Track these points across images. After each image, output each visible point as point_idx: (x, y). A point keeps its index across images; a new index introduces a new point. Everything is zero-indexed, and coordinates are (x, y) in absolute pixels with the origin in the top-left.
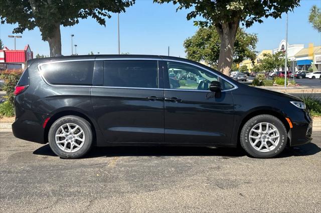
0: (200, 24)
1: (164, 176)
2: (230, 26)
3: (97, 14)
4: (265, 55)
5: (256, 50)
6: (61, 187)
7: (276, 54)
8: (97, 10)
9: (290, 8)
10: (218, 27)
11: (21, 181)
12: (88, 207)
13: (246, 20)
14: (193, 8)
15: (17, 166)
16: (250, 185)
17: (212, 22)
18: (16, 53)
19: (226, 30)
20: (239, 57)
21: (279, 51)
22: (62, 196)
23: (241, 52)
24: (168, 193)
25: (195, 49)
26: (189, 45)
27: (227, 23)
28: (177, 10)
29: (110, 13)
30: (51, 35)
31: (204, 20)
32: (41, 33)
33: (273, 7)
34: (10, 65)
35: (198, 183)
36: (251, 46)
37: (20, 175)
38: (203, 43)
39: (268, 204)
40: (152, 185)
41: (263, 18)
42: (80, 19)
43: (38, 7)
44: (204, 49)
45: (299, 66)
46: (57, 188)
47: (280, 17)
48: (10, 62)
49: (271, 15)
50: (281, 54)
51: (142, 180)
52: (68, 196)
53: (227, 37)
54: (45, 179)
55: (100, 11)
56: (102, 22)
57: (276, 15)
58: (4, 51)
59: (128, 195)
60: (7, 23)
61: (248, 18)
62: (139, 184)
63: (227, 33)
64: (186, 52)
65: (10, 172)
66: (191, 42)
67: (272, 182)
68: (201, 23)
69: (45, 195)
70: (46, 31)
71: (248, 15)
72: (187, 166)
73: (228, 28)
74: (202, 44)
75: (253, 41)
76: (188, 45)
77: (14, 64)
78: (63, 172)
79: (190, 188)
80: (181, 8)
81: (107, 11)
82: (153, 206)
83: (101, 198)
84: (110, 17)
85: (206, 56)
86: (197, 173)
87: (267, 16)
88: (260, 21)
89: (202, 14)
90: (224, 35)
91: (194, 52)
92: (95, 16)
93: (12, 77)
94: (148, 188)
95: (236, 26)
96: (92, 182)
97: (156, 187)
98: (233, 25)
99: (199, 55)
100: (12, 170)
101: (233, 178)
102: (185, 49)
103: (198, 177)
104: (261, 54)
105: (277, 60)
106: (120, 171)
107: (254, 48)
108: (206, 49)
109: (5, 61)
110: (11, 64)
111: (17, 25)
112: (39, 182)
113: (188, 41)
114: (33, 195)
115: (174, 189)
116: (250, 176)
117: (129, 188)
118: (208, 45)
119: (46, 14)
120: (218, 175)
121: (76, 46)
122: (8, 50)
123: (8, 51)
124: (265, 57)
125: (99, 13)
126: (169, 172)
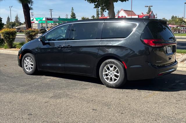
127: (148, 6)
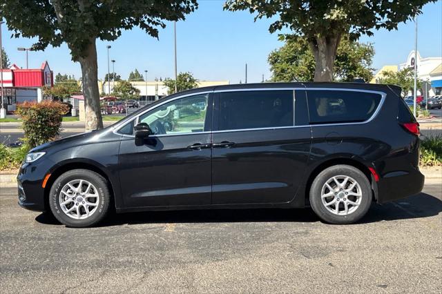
0: (286, 39)
1: (236, 243)
2: (328, 41)
3: (147, 23)
4: (386, 74)
5: (372, 66)
6: (107, 256)
7: (402, 73)
8: (146, 18)
9: (409, 16)
10: (311, 43)
11: (56, 250)
12: (142, 280)
13: (350, 32)
14: (277, 17)
15: (48, 232)
16: (344, 253)
17: (303, 35)
18: (29, 73)
19: (322, 46)
20: (348, 76)
21: (406, 67)
22: (109, 266)
23: (350, 69)
24: (240, 263)
25: (284, 66)
26: (276, 61)
27: (324, 37)
28: (255, 19)
29: (165, 21)
30: (84, 53)
31: (292, 32)
32: (70, 51)
33: (386, 15)
34: (20, 90)
35: (278, 251)
36: (366, 62)
37: (53, 242)
38: (296, 57)
39: (362, 275)
40: (220, 253)
41: (373, 30)
42: (122, 30)
43: (66, 14)
44: (297, 65)
45: (437, 88)
46: (102, 258)
47: (396, 29)
48: (21, 86)
49: (383, 25)
50: (409, 72)
51: (209, 247)
52: (117, 267)
53: (323, 56)
54: (86, 247)
55: (150, 19)
56: (154, 33)
57: (390, 26)
58: (12, 70)
59: (190, 266)
60: (23, 36)
61: (351, 30)
62: (204, 252)
63: (324, 51)
64: (271, 70)
65: (40, 239)
66: (278, 56)
67: (372, 250)
68: (288, 37)
69: (89, 265)
70: (78, 48)
71: (352, 26)
72: (267, 231)
73: (325, 44)
74: (294, 58)
75: (367, 53)
76: (274, 59)
77: (25, 89)
78: (107, 238)
79: (268, 257)
80: (261, 17)
81: (159, 19)
82: (222, 278)
83: (158, 269)
84: (164, 26)
85: (300, 76)
86: (278, 239)
87: (378, 27)
88: (370, 34)
89: (289, 25)
90: (320, 52)
91: (283, 71)
92: (143, 26)
93: (32, 112)
94: (215, 257)
95: (335, 40)
96: (145, 250)
97: (226, 256)
98: (332, 40)
99: (290, 75)
100: (43, 236)
101: (323, 245)
102: (271, 67)
103: (280, 244)
104: (381, 72)
105: (403, 81)
106: (180, 237)
107: (369, 64)
108: (300, 66)
109: (14, 85)
110: (21, 88)
111: (36, 39)
112: (79, 250)
113: (274, 54)
114: (73, 266)
115: (248, 258)
116: (346, 243)
117: (192, 257)
118: (303, 61)
119: (78, 26)
120: (305, 241)
121: (114, 61)
122: (18, 68)
123: (18, 71)
124: (386, 77)
125: (149, 21)
126: (243, 237)
127: (25, 50)
